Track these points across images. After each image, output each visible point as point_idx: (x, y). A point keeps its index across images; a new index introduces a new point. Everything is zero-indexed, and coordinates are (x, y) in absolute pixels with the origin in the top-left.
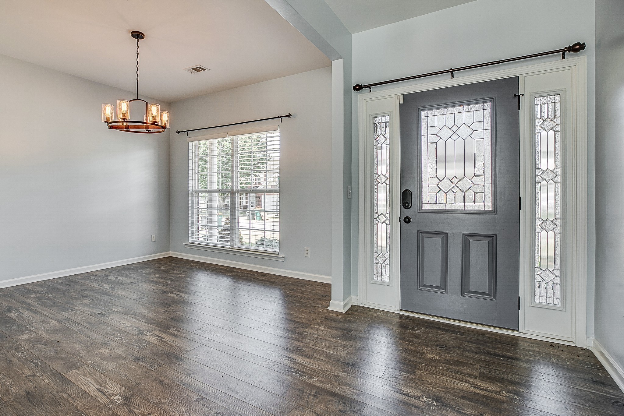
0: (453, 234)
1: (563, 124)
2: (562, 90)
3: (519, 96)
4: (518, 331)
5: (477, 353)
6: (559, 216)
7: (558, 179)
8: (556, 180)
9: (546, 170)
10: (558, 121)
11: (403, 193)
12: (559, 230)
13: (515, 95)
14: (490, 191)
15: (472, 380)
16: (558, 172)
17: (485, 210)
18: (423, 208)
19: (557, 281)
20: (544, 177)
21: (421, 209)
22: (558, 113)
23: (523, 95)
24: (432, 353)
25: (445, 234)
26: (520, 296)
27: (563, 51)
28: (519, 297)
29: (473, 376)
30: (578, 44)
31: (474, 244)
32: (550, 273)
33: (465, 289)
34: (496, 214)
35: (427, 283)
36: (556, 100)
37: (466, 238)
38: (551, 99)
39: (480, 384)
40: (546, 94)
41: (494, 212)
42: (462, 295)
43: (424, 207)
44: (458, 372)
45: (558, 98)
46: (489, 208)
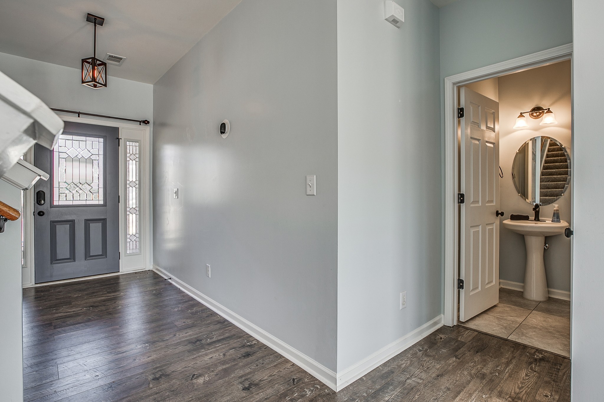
0: (78, 220)
1: (140, 158)
2: (139, 140)
3: (119, 139)
4: (119, 272)
5: (102, 286)
6: (137, 206)
7: (137, 186)
8: (136, 186)
9: (132, 181)
10: (137, 156)
11: (37, 193)
12: (138, 213)
13: (117, 138)
14: (102, 193)
15: (105, 295)
16: (137, 182)
17: (99, 204)
18: (54, 204)
19: (137, 239)
20: (131, 185)
21: (54, 205)
22: (138, 152)
23: (121, 139)
24: (75, 294)
25: (73, 221)
26: (120, 251)
27: (140, 122)
28: (119, 253)
29: (105, 294)
30: (146, 121)
31: (92, 225)
32: (134, 236)
33: (88, 255)
34: (106, 206)
35: (59, 257)
36: (137, 145)
37: (88, 222)
38: (134, 144)
39: (110, 295)
40: (132, 141)
41: (105, 205)
42: (85, 260)
43: (56, 203)
44: (96, 295)
45: (137, 144)
46: (102, 202)
